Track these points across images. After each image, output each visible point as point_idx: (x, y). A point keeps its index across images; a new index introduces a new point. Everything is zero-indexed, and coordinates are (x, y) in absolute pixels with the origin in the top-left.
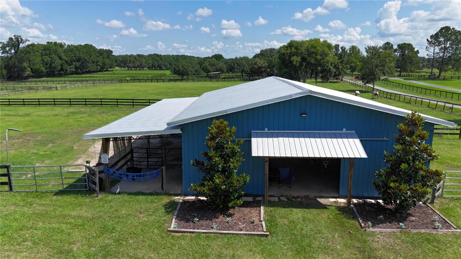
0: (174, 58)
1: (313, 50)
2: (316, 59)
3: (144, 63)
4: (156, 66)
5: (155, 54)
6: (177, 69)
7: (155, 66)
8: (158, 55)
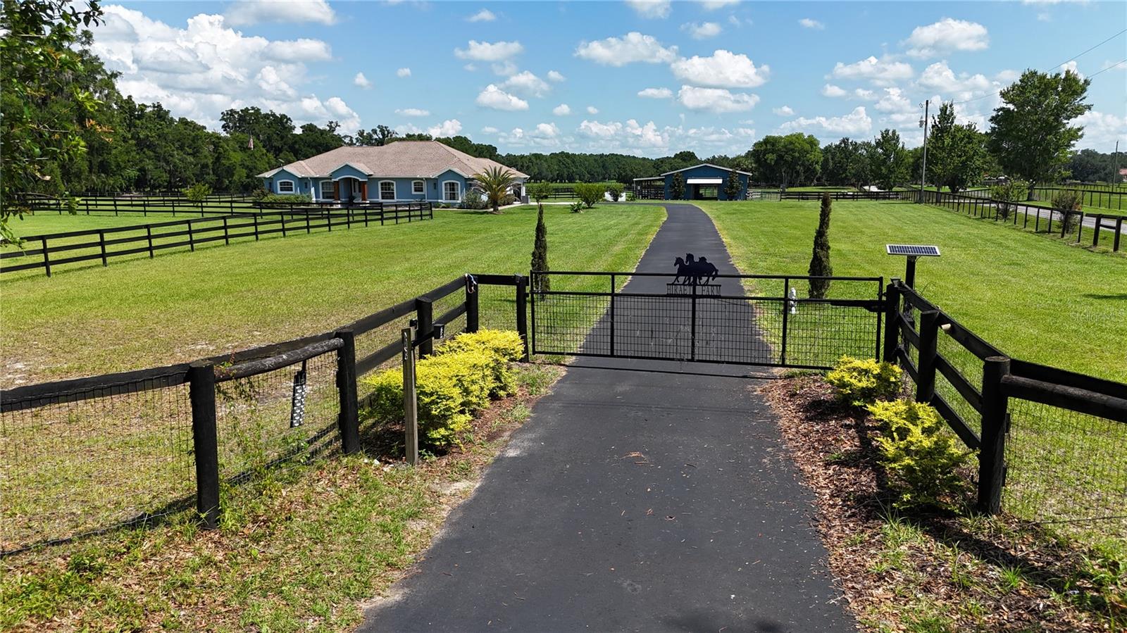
0: (596, 160)
1: (791, 146)
2: (793, 157)
3: (544, 170)
4: (565, 175)
5: (563, 152)
7: (562, 175)
8: (567, 155)
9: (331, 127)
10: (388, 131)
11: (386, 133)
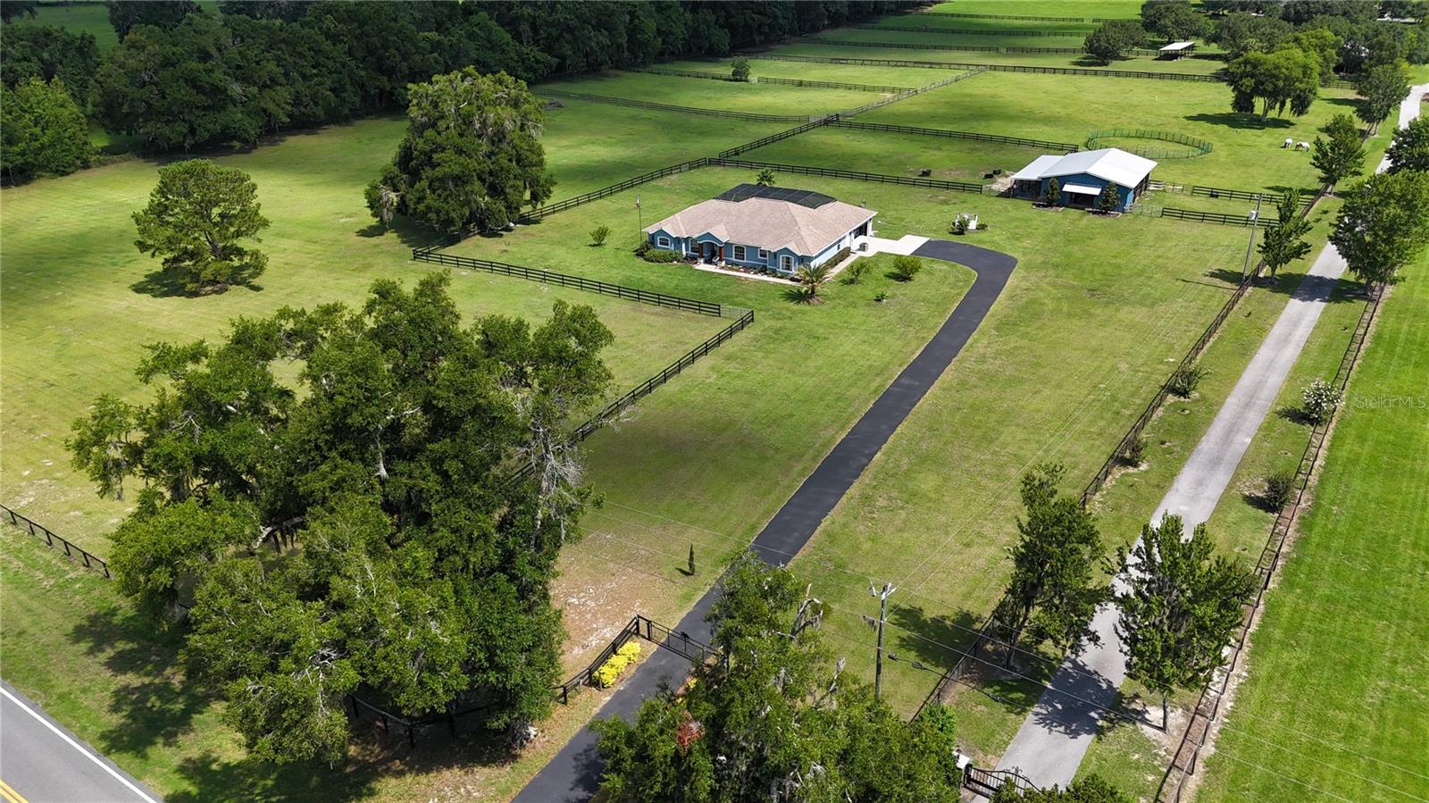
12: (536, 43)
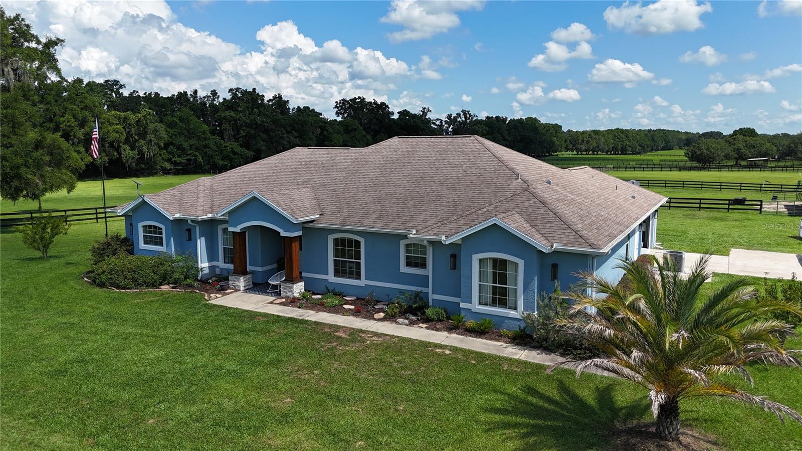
0: (646, 135)
3: (602, 144)
4: (619, 148)
5: (618, 129)
6: (698, 153)
7: (616, 148)
8: (622, 131)
9: (423, 112)
10: (470, 115)
11: (468, 116)
12: (237, 140)
